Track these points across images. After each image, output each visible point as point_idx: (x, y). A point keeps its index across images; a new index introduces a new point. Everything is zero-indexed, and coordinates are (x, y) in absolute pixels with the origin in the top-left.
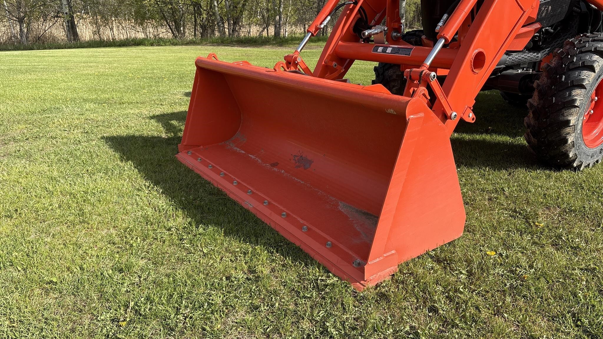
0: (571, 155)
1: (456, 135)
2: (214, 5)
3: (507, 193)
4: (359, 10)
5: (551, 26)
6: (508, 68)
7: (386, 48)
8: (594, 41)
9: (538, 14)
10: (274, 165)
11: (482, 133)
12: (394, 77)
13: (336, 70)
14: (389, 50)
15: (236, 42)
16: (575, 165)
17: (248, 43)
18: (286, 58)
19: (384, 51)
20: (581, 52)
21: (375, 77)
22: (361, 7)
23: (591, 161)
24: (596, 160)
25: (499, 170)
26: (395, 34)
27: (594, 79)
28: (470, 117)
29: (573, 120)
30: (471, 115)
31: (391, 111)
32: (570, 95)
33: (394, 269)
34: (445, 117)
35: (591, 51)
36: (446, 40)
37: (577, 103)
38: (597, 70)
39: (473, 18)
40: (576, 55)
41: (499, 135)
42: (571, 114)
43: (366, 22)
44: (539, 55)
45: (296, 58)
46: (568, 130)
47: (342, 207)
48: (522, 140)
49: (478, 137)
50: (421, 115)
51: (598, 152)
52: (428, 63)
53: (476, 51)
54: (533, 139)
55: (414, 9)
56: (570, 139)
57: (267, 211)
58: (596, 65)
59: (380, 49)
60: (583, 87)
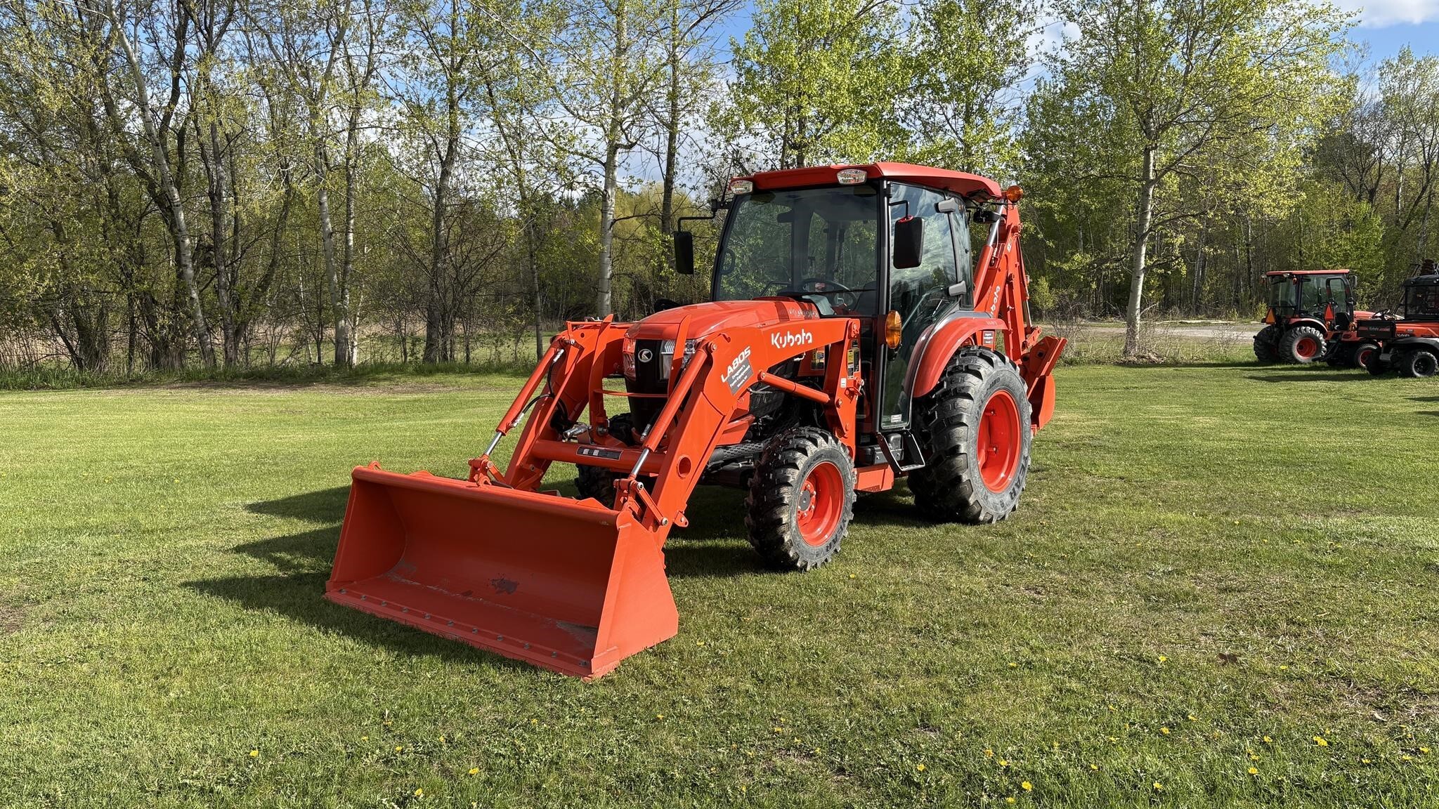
0: (791, 554)
1: (671, 542)
2: (192, 299)
3: (727, 598)
4: (557, 404)
5: (771, 415)
6: (728, 462)
7: (592, 450)
8: (797, 437)
9: (750, 405)
10: (468, 593)
11: (715, 538)
12: (603, 475)
13: (533, 474)
14: (596, 453)
15: (246, 376)
16: (798, 564)
17: (275, 379)
18: (470, 463)
19: (590, 453)
20: (785, 450)
21: (577, 472)
22: (559, 400)
23: (819, 561)
24: (823, 559)
25: (725, 577)
26: (600, 429)
27: (799, 476)
28: (683, 522)
29: (785, 519)
30: (684, 519)
31: (604, 523)
32: (778, 493)
33: (617, 663)
34: (657, 524)
35: (793, 449)
36: (650, 450)
37: (786, 501)
38: (801, 467)
39: (677, 422)
40: (781, 453)
41: (735, 538)
42: (783, 512)
43: (566, 416)
44: (762, 445)
45: (486, 463)
46: (783, 528)
47: (560, 625)
48: (745, 543)
49: (709, 543)
50: (630, 525)
51: (824, 550)
52: (636, 472)
53: (682, 457)
54: (756, 541)
55: (629, 286)
56: (787, 538)
57: (479, 639)
58: (798, 463)
59: (586, 451)
60: (789, 485)
